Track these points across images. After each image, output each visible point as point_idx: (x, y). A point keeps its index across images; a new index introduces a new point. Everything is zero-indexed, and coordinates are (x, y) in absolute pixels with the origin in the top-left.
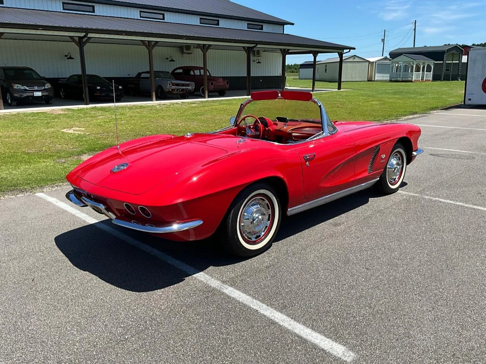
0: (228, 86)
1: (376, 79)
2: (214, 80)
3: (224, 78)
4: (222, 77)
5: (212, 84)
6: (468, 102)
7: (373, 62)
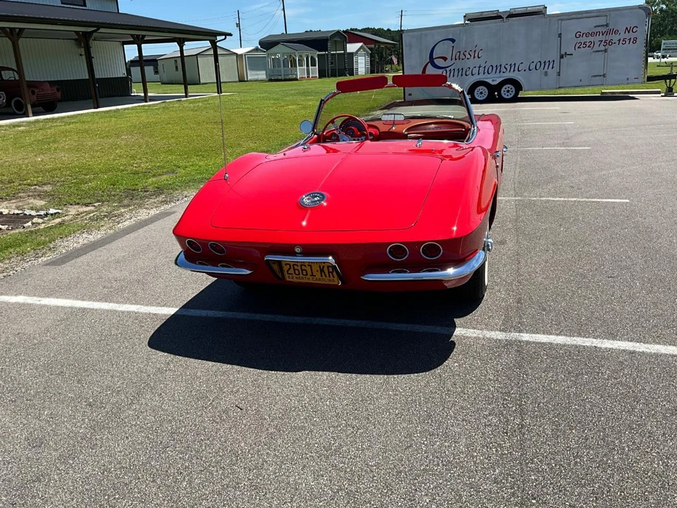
0: (59, 95)
1: (249, 78)
2: (36, 87)
3: (52, 83)
4: (48, 82)
5: (33, 93)
6: (408, 98)
7: (242, 55)
